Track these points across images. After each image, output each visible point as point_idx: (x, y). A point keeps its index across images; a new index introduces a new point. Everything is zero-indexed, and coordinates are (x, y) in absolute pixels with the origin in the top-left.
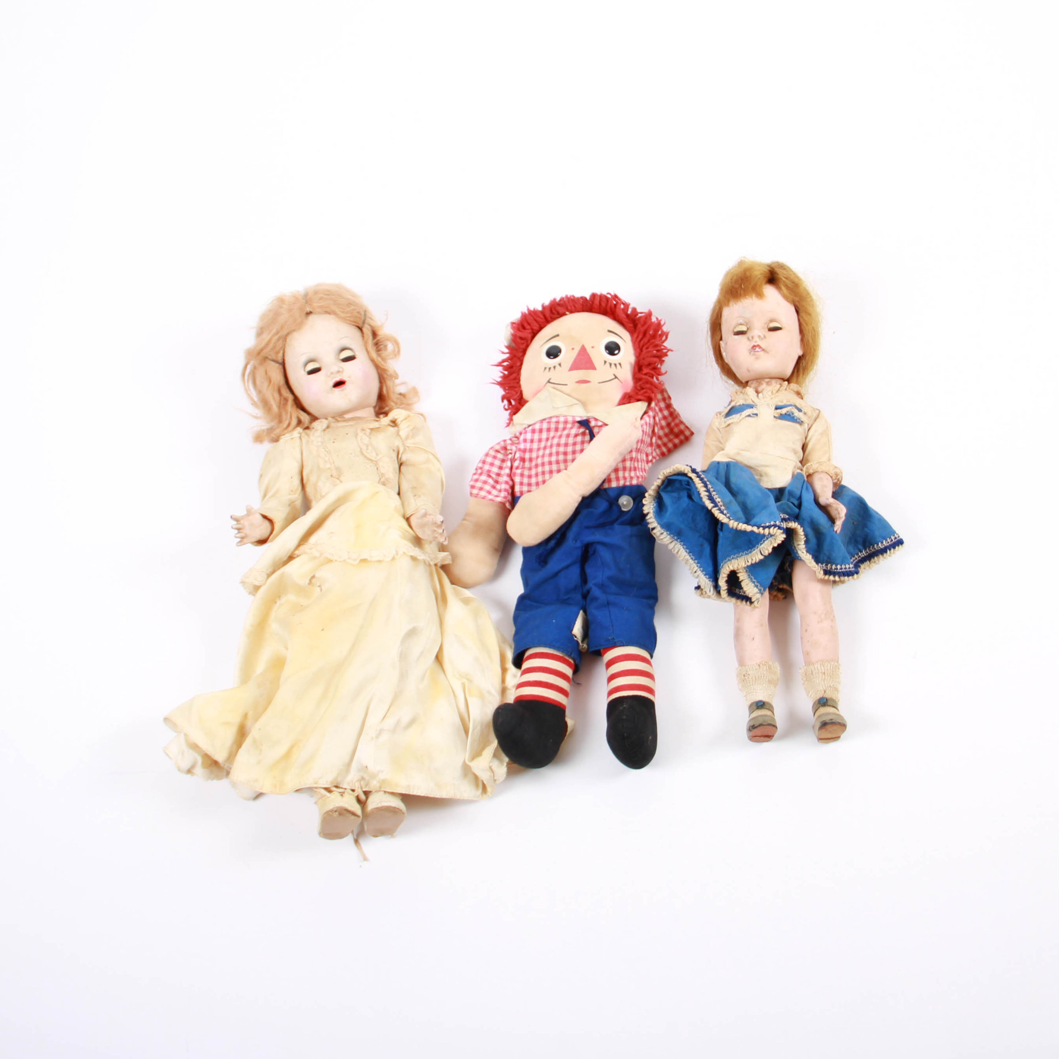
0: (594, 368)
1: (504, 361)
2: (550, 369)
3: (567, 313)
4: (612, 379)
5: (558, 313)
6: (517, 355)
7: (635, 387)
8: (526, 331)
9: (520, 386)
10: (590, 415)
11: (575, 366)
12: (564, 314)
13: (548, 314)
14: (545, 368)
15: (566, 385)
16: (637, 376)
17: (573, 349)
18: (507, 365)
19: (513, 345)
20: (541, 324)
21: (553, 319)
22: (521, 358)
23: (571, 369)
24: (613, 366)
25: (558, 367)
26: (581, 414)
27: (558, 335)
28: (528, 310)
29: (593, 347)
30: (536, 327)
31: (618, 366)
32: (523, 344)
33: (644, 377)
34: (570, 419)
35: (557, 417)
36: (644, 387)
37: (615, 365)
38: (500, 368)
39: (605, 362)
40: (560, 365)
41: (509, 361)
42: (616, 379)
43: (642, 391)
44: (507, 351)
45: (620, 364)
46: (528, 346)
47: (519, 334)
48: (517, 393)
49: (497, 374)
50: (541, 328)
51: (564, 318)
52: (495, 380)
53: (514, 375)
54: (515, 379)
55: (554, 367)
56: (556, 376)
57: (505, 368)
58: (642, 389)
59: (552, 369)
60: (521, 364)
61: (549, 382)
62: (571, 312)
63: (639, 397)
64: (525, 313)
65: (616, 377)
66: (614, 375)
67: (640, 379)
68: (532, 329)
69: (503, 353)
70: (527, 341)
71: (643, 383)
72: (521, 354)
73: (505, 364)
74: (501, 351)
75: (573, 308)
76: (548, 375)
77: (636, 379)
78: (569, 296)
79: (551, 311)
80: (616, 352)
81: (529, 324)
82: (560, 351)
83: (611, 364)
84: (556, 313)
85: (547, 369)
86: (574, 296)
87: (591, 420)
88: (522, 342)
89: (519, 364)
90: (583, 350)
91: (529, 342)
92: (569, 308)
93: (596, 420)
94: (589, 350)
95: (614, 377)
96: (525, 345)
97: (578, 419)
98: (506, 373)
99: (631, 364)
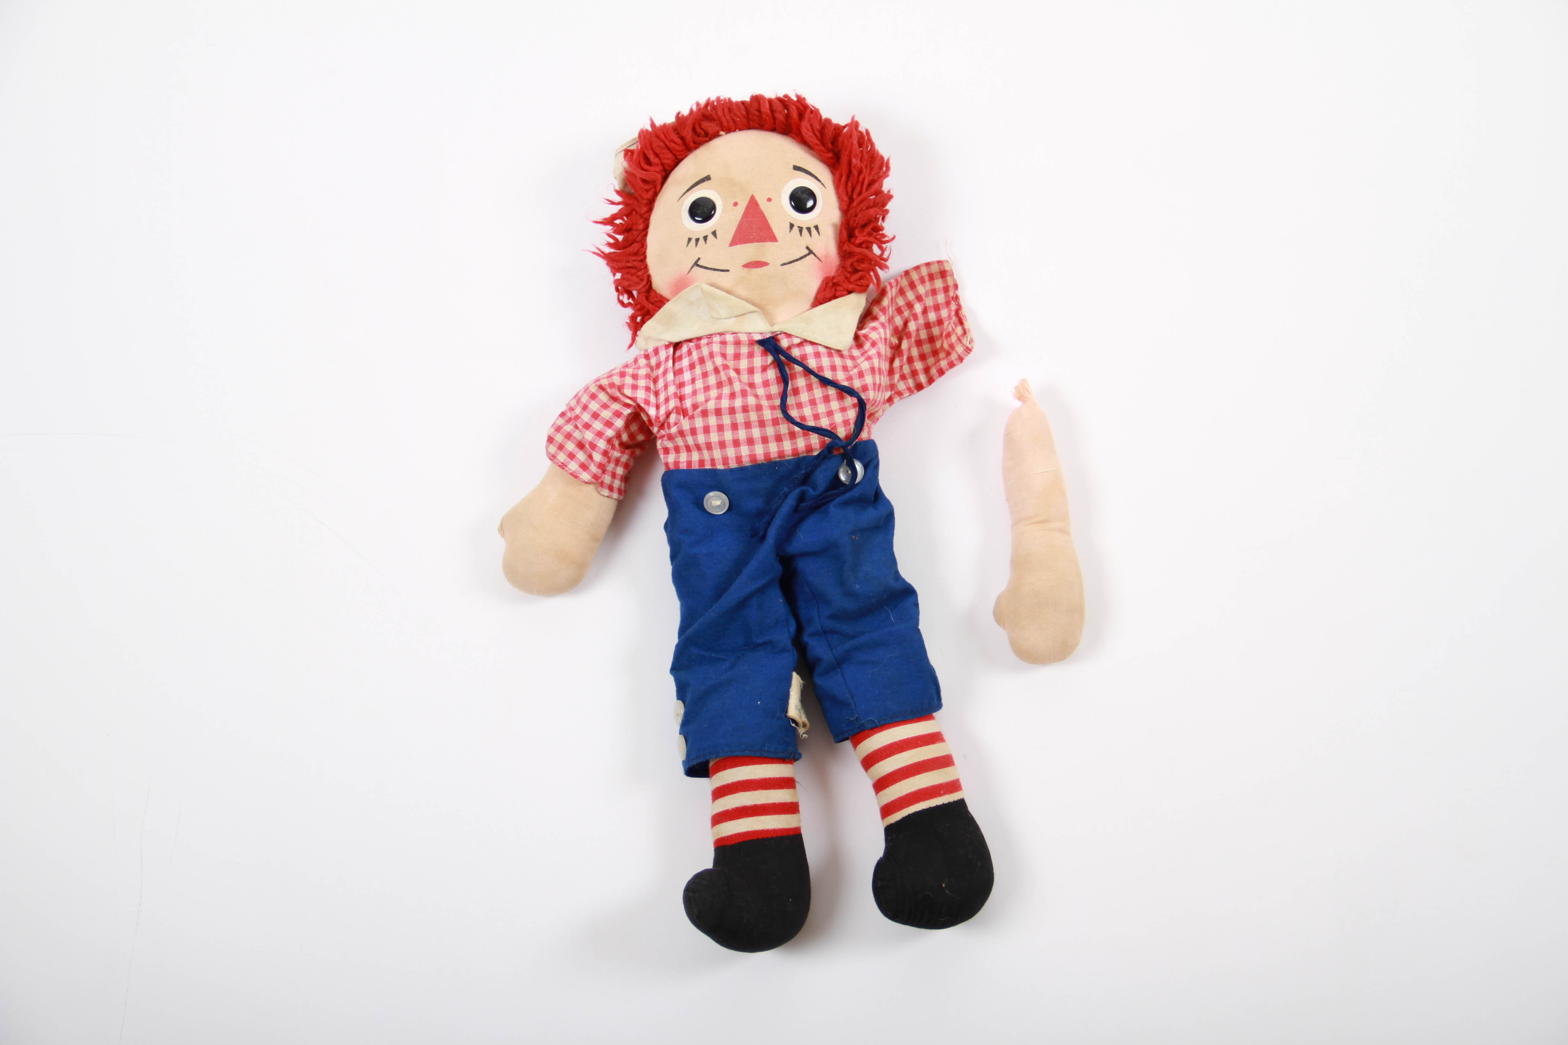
0: (773, 238)
1: (614, 217)
2: (697, 240)
3: (722, 133)
4: (805, 256)
5: (706, 134)
6: (637, 209)
7: (842, 267)
8: (652, 168)
9: (646, 268)
10: (777, 328)
11: (741, 237)
12: (716, 135)
13: (688, 134)
14: (690, 240)
15: (728, 271)
16: (845, 247)
17: (736, 204)
18: (621, 223)
19: (630, 189)
20: (677, 153)
21: (697, 145)
22: (646, 216)
23: (733, 243)
24: (805, 231)
25: (711, 237)
26: (760, 328)
27: (708, 178)
28: (653, 125)
29: (769, 200)
30: (668, 158)
31: (814, 231)
32: (647, 191)
33: (859, 250)
34: (744, 338)
35: (721, 334)
36: (859, 268)
37: (809, 229)
38: (609, 228)
39: (792, 226)
40: (714, 233)
41: (625, 218)
42: (812, 255)
43: (856, 276)
44: (618, 199)
45: (816, 227)
46: (656, 194)
47: (640, 174)
48: (642, 280)
49: (602, 237)
50: (677, 162)
51: (716, 142)
52: (599, 249)
53: (635, 247)
54: (636, 254)
55: (705, 238)
56: (710, 254)
57: (619, 230)
58: (856, 271)
59: (702, 241)
60: (647, 227)
61: (696, 264)
62: (729, 131)
63: (851, 287)
64: (647, 131)
65: (811, 252)
66: (808, 248)
67: (851, 254)
68: (663, 164)
69: (613, 203)
70: (655, 187)
71: (858, 261)
72: (645, 209)
73: (618, 222)
74: (608, 200)
75: (731, 123)
76: (695, 252)
77: (844, 254)
78: (722, 98)
79: (694, 130)
80: (810, 204)
81: (657, 155)
82: (714, 207)
83: (801, 229)
84: (703, 133)
85: (693, 242)
86: (730, 99)
87: (779, 337)
88: (647, 187)
89: (641, 227)
90: (753, 204)
91: (658, 187)
92: (725, 124)
93: (789, 336)
94: (764, 205)
95: (807, 252)
96: (651, 193)
97: (758, 337)
98: (620, 238)
99: (834, 225)
